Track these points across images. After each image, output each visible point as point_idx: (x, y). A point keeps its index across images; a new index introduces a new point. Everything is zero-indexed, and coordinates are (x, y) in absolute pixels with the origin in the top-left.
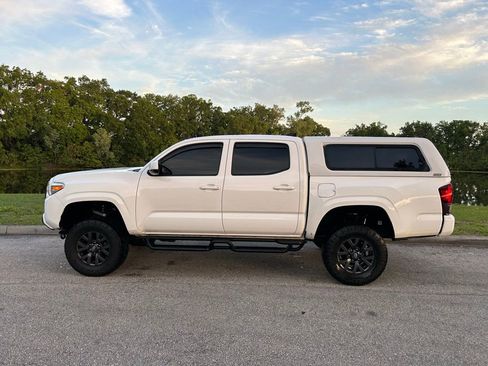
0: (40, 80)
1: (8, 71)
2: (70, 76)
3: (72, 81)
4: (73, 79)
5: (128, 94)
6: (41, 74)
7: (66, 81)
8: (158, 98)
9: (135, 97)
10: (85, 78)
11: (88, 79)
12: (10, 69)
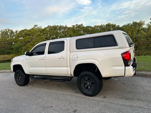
0: (66, 27)
1: (58, 27)
2: (73, 25)
3: (74, 26)
4: (74, 25)
5: (89, 27)
6: (66, 26)
7: (72, 27)
8: (98, 26)
9: (91, 27)
10: (77, 25)
11: (78, 25)
12: (59, 26)
